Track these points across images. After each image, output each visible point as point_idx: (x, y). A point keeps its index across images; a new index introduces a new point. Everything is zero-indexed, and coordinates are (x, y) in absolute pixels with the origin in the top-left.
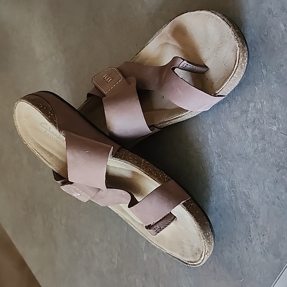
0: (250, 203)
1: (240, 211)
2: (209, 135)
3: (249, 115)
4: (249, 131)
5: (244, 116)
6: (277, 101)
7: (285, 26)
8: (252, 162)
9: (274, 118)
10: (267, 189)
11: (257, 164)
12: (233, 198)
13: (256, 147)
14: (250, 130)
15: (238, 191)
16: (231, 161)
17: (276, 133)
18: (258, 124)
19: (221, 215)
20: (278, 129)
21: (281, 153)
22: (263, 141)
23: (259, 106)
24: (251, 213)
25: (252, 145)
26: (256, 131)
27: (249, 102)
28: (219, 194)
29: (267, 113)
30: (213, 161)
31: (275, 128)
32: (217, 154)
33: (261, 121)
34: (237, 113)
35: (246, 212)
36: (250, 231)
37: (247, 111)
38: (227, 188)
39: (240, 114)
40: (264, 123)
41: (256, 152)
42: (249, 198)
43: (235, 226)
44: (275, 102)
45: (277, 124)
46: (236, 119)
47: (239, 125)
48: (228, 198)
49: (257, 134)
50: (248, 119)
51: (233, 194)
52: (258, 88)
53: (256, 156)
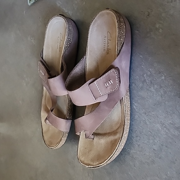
0: (177, 126)
1: (175, 135)
2: (134, 106)
3: (147, 81)
4: (152, 89)
5: (145, 84)
8: (164, 104)
9: (160, 73)
11: (167, 102)
12: (167, 131)
13: (161, 94)
14: (152, 88)
15: (167, 125)
16: (153, 111)
17: (165, 79)
18: (154, 82)
19: (167, 147)
20: (165, 76)
21: (175, 87)
22: (162, 88)
23: (149, 73)
25: (158, 95)
26: (156, 86)
27: (143, 75)
28: (158, 135)
29: (155, 74)
30: (144, 119)
31: (163, 78)
32: (144, 113)
33: (155, 79)
34: (141, 85)
35: (179, 133)
37: (145, 80)
38: (160, 128)
39: (142, 84)
40: (156, 80)
41: (162, 97)
42: (175, 124)
44: (155, 66)
45: (162, 75)
46: (142, 88)
47: (145, 90)
48: (164, 133)
49: (157, 87)
50: (148, 83)
51: (165, 129)
52: (143, 66)
53: (164, 98)
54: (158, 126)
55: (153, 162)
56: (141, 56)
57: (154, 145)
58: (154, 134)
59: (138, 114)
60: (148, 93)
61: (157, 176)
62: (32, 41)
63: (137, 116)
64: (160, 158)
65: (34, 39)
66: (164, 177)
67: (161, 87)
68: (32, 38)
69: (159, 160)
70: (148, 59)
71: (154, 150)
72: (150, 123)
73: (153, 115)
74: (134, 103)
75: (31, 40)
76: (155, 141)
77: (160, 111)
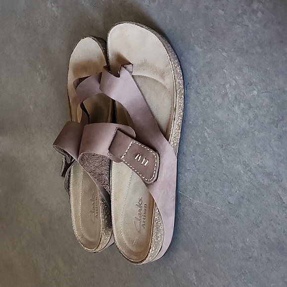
0: (268, 171)
1: (263, 185)
2: (206, 134)
3: (230, 95)
4: (236, 109)
5: (226, 99)
6: (246, 70)
7: (223, 10)
8: (251, 134)
9: (251, 84)
10: (276, 149)
11: (256, 133)
12: (252, 177)
13: (249, 118)
14: (237, 107)
15: (252, 168)
16: (234, 144)
17: (258, 95)
18: (241, 98)
19: (249, 200)
20: (258, 91)
21: (271, 109)
22: (251, 109)
23: (234, 83)
24: (274, 181)
25: (244, 119)
26: (242, 105)
27: (224, 85)
28: (238, 182)
29: (243, 85)
30: (219, 154)
31: (255, 93)
32: (219, 145)
33: (242, 94)
34: (219, 101)
35: (270, 182)
36: (281, 198)
37: (226, 94)
38: (242, 171)
39: (222, 100)
40: (244, 94)
41: (251, 123)
42: (265, 168)
43: (267, 203)
44: (244, 71)
45: (255, 87)
46: (220, 106)
47: (225, 110)
49: (244, 107)
50: (230, 99)
51: (250, 173)
52: (226, 70)
53: (252, 126)
54: (239, 167)
55: (226, 221)
56: (225, 54)
57: (230, 195)
58: (232, 180)
59: (210, 146)
60: (228, 115)
61: (231, 242)
62: (54, 9)
63: (209, 148)
64: (237, 217)
65: (57, 7)
66: (241, 245)
67: (250, 107)
68: (53, 4)
69: (236, 220)
70: (235, 60)
71: (229, 203)
72: (228, 161)
73: (232, 150)
74: (206, 127)
75: (52, 7)
76: (233, 190)
77: (245, 145)
